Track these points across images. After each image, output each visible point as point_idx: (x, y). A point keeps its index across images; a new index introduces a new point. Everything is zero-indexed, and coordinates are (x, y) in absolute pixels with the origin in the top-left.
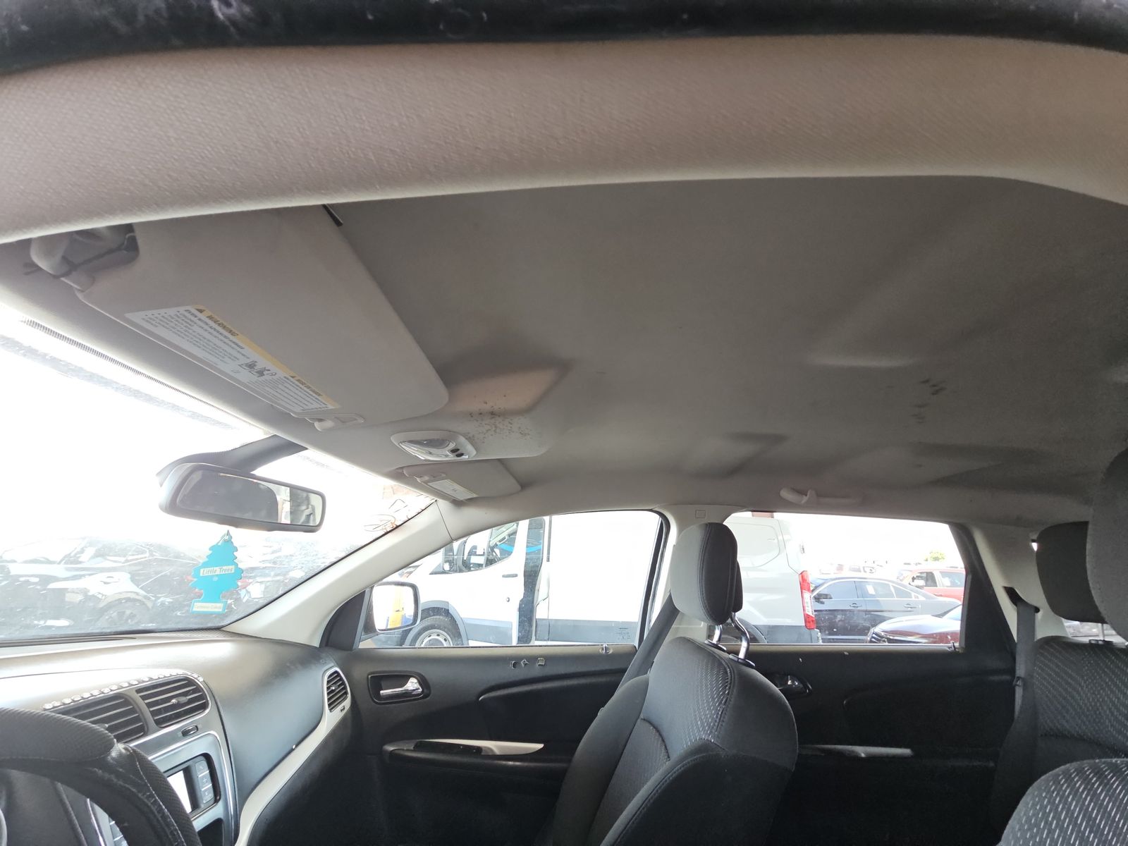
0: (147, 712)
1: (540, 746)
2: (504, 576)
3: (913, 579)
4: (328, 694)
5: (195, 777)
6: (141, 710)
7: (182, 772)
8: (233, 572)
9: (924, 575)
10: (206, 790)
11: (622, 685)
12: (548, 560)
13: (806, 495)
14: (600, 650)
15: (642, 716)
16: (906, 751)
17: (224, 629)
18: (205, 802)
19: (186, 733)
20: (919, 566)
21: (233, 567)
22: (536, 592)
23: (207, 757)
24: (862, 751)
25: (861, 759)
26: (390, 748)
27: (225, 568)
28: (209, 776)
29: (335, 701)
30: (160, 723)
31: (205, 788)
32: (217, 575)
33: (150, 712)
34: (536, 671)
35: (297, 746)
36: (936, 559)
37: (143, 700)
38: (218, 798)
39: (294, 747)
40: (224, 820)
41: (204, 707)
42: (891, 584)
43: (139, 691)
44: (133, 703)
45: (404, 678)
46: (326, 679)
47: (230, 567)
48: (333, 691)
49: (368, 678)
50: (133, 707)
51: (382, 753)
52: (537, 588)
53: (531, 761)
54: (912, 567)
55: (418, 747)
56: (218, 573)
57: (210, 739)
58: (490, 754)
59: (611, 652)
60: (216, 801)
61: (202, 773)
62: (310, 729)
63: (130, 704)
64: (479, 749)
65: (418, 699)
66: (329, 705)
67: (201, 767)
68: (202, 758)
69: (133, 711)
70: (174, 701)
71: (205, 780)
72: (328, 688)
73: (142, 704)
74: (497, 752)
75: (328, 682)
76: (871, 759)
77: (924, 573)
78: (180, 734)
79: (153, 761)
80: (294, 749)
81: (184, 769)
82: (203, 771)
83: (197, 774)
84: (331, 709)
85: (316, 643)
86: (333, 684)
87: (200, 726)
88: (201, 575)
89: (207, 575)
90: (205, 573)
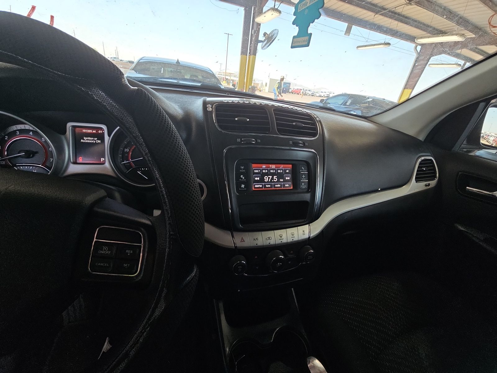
0: (275, 122)
4: (418, 171)
5: (298, 172)
6: (271, 119)
17: (367, 119)
18: (301, 188)
19: (295, 144)
23: (308, 164)
26: (460, 228)
28: (307, 175)
29: (420, 177)
30: (281, 131)
31: (303, 181)
33: (277, 123)
35: (382, 190)
37: (275, 115)
38: (310, 190)
39: (379, 189)
40: (310, 204)
41: (314, 135)
44: (268, 114)
46: (420, 160)
48: (423, 170)
49: (458, 173)
57: (311, 154)
60: (308, 192)
67: (303, 168)
68: (305, 163)
70: (295, 123)
71: (304, 176)
72: (419, 167)
75: (420, 164)
78: (291, 142)
80: (379, 191)
81: (292, 165)
82: (304, 171)
83: (299, 170)
84: (416, 181)
85: (422, 138)
86: (425, 166)
87: (306, 144)
88: (299, 11)
89: (302, 9)
90: (301, 8)
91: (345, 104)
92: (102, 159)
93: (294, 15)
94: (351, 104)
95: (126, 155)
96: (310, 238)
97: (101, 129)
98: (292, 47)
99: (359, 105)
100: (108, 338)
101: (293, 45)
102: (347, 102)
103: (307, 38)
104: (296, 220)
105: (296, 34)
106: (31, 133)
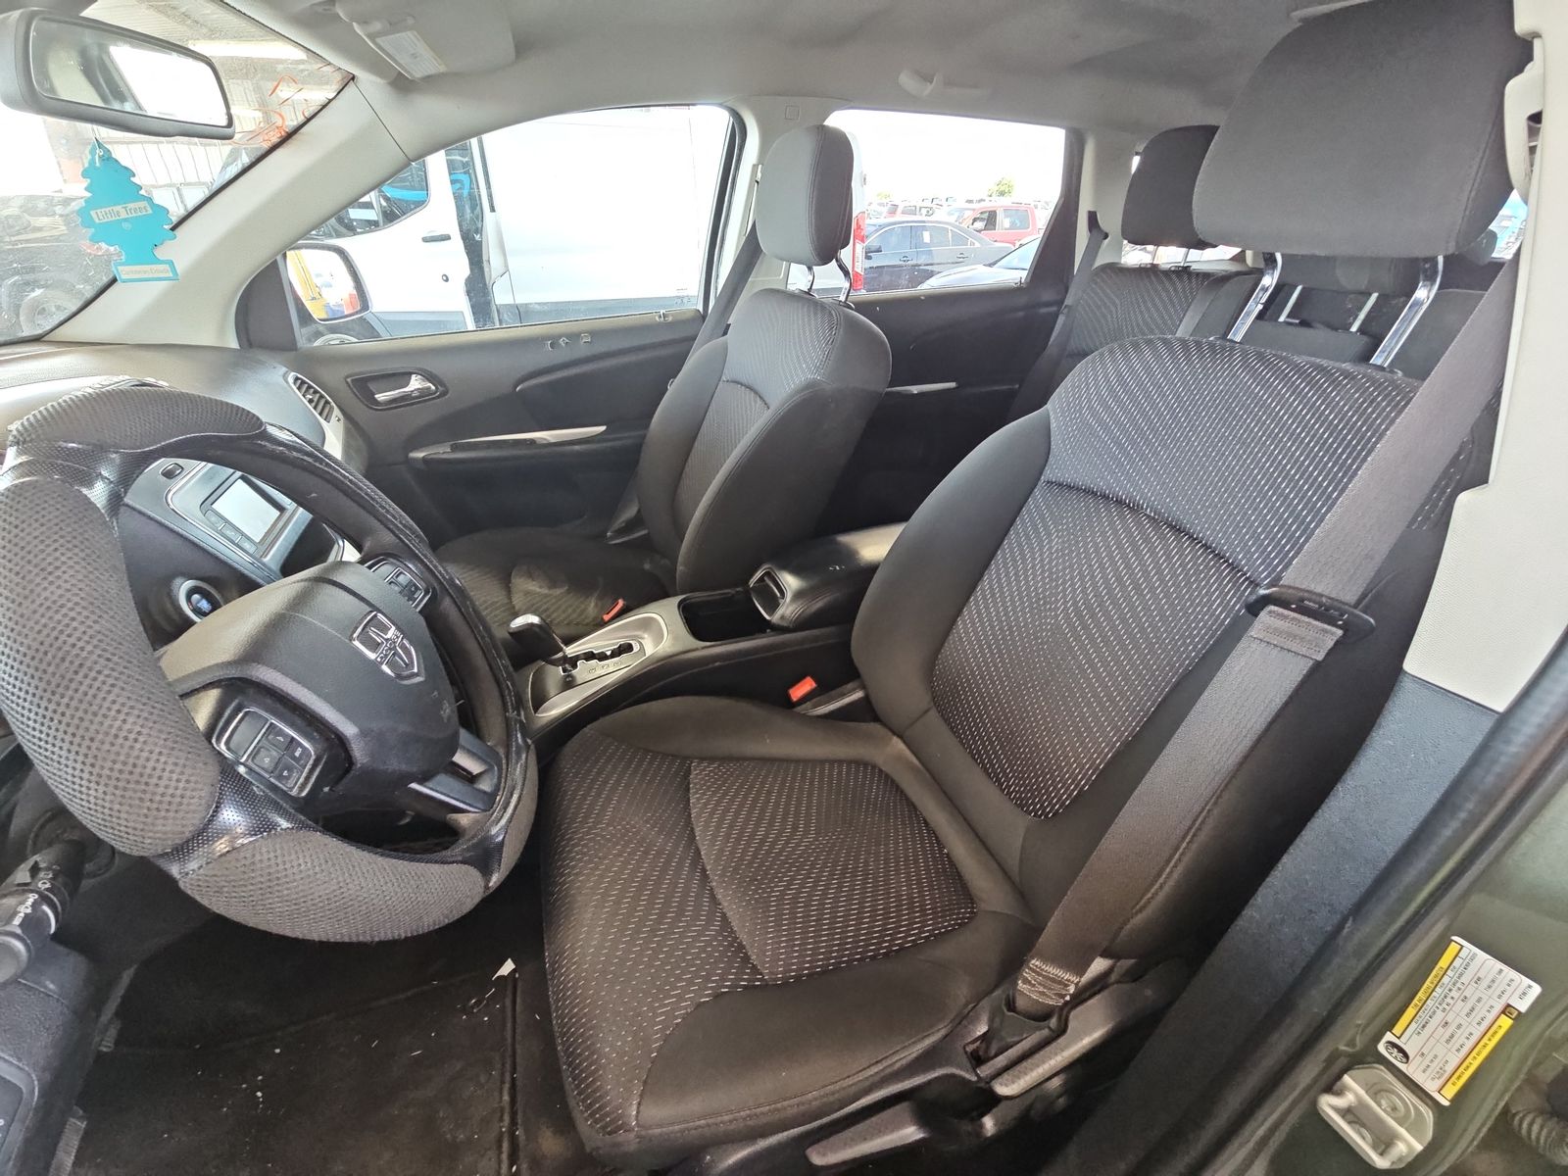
1: (603, 428)
2: (425, 240)
3: (975, 220)
9: (985, 216)
11: (693, 354)
12: (493, 209)
13: (931, 82)
14: (657, 318)
15: (724, 378)
16: (953, 385)
17: (45, 339)
20: (982, 204)
22: (485, 264)
24: (915, 389)
25: (914, 395)
26: (420, 455)
34: (582, 349)
36: (1002, 194)
42: (950, 228)
45: (404, 377)
48: (311, 400)
49: (347, 383)
51: (408, 461)
52: (485, 258)
53: (599, 442)
54: (974, 206)
55: (455, 448)
56: (124, 215)
58: (545, 442)
59: (670, 319)
64: (532, 442)
65: (434, 398)
66: (320, 415)
74: (553, 441)
76: (922, 394)
77: (985, 212)
84: (326, 421)
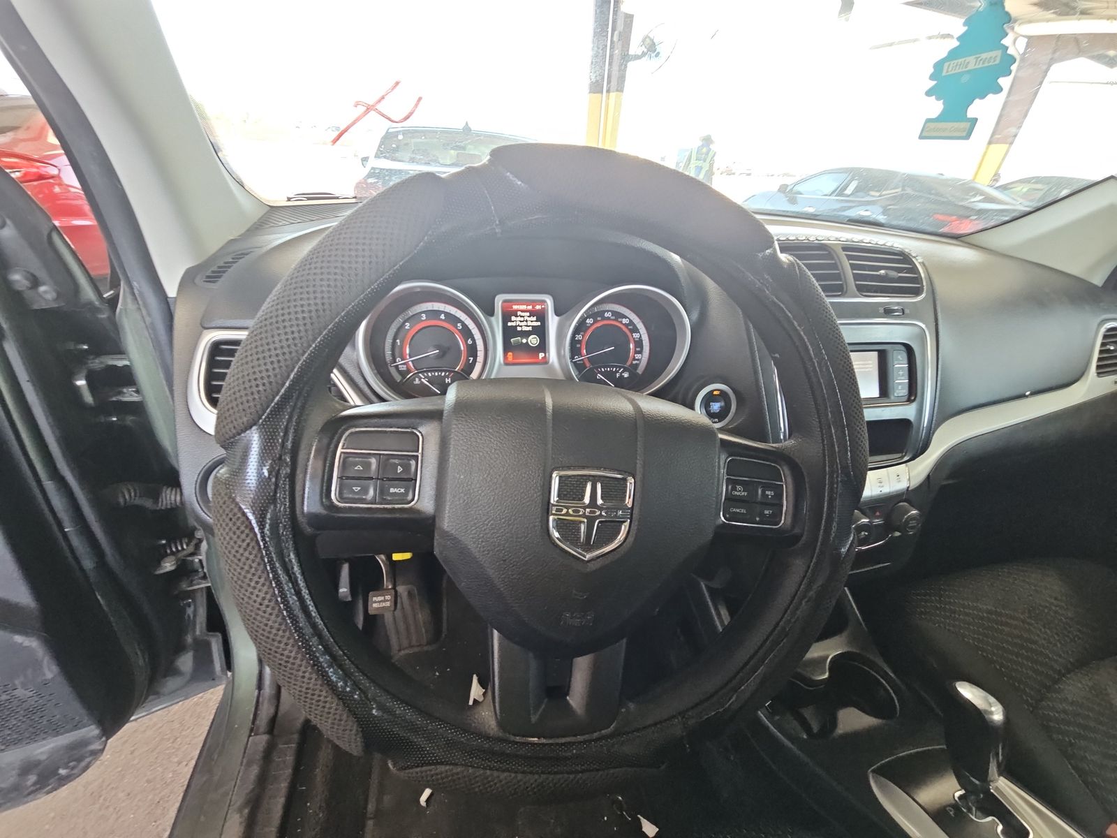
0: (849, 273)
4: (1101, 352)
5: (890, 365)
6: (843, 269)
7: (876, 353)
8: (997, 62)
10: (900, 384)
17: (968, 239)
18: (896, 395)
19: (888, 312)
21: (998, 53)
23: (909, 350)
27: (984, 56)
28: (907, 370)
29: (1106, 366)
30: (862, 290)
31: (900, 383)
32: (969, 72)
33: (853, 274)
35: (1035, 393)
37: (849, 260)
38: (913, 398)
39: (1028, 393)
40: (915, 424)
41: (917, 292)
43: (845, 249)
44: (836, 258)
46: (1103, 330)
47: (993, 54)
48: (1109, 351)
50: (836, 263)
56: (971, 67)
57: (916, 330)
60: (910, 401)
61: (899, 364)
62: (1060, 382)
63: (832, 259)
66: (1098, 367)
67: (899, 357)
68: (903, 348)
69: (835, 266)
70: (882, 272)
71: (901, 373)
72: (1103, 344)
73: (846, 263)
75: (1105, 337)
78: (881, 310)
79: (841, 327)
80: (1027, 396)
81: (879, 351)
82: (901, 362)
83: (893, 362)
84: (1099, 374)
85: (1098, 280)
86: (1112, 342)
87: (907, 311)
88: (944, 74)
89: (953, 72)
90: (950, 69)
91: (840, 191)
92: (540, 354)
93: (932, 77)
94: (857, 190)
95: (578, 346)
96: (910, 489)
97: (543, 302)
98: (921, 137)
99: (878, 194)
100: (475, 676)
101: (924, 134)
102: (845, 188)
103: (968, 125)
104: (889, 454)
105: (934, 115)
106: (442, 317)
